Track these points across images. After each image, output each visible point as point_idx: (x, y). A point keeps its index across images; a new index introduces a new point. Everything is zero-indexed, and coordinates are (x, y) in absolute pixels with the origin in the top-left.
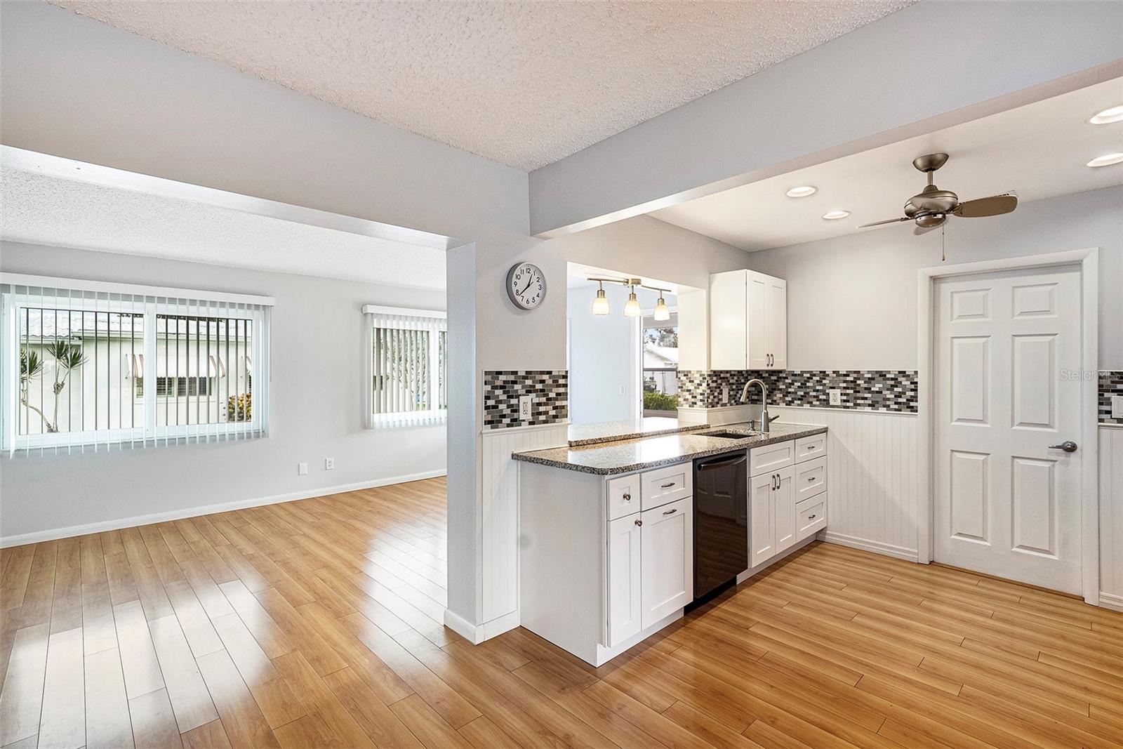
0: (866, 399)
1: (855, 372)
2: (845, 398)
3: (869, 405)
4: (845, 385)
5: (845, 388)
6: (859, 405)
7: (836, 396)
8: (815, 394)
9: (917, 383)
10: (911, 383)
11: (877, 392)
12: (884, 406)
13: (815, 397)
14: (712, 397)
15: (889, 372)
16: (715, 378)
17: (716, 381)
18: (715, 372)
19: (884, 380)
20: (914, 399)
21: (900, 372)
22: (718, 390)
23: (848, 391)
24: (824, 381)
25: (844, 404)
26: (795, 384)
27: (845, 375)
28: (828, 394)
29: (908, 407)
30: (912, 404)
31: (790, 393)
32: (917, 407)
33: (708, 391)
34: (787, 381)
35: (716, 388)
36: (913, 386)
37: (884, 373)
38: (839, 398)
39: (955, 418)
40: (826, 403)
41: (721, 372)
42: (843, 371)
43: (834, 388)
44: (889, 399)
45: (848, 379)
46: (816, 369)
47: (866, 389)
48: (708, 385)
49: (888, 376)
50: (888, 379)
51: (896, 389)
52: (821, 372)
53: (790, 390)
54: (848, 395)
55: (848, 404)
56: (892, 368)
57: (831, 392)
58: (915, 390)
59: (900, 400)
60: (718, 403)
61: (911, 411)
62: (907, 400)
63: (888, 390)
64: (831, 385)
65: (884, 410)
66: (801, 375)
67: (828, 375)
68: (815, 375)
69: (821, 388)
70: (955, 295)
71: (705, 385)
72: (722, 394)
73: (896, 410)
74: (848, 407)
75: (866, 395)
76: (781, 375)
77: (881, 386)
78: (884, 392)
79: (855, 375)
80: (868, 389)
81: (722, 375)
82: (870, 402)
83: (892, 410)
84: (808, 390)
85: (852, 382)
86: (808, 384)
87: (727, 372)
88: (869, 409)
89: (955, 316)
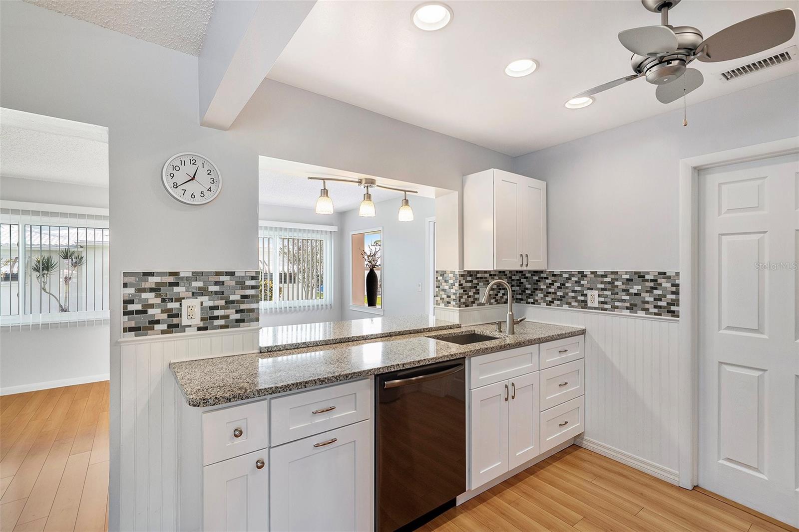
0: (624, 301)
1: (613, 273)
2: (602, 299)
3: (627, 308)
4: (602, 286)
5: (602, 289)
6: (617, 307)
7: (593, 297)
8: (573, 294)
9: (678, 285)
10: (673, 285)
11: (636, 294)
12: (643, 309)
13: (573, 297)
14: (465, 297)
15: (648, 273)
16: (469, 278)
17: (471, 281)
18: (469, 272)
19: (643, 281)
20: (675, 303)
21: (660, 273)
22: (474, 290)
23: (606, 293)
24: (582, 282)
25: (602, 306)
26: (555, 284)
27: (603, 276)
28: (586, 295)
29: (669, 312)
30: (673, 308)
31: (550, 293)
32: (679, 311)
33: (462, 291)
34: (547, 281)
35: (471, 287)
36: (674, 289)
37: (642, 274)
38: (597, 299)
39: (724, 325)
40: (584, 304)
41: (478, 272)
42: (600, 271)
43: (592, 289)
44: (647, 302)
45: (606, 280)
46: (575, 269)
47: (624, 290)
48: (460, 285)
49: (647, 277)
50: (647, 281)
51: (655, 292)
52: (579, 273)
53: (550, 290)
54: (606, 296)
55: (606, 306)
56: (651, 268)
57: (589, 293)
58: (676, 293)
59: (660, 303)
60: (473, 302)
61: (672, 316)
62: (668, 304)
63: (647, 292)
64: (589, 286)
65: (641, 314)
66: (561, 275)
67: (586, 276)
68: (574, 276)
69: (579, 288)
70: (723, 187)
71: (457, 285)
72: (479, 293)
73: (655, 314)
74: (606, 310)
75: (624, 297)
76: (542, 275)
77: (639, 287)
78: (643, 295)
79: (613, 276)
80: (626, 291)
81: (479, 275)
82: (628, 305)
83: (651, 314)
84: (567, 291)
85: (609, 283)
86: (567, 285)
87: (485, 272)
88: (627, 312)
89: (724, 210)
